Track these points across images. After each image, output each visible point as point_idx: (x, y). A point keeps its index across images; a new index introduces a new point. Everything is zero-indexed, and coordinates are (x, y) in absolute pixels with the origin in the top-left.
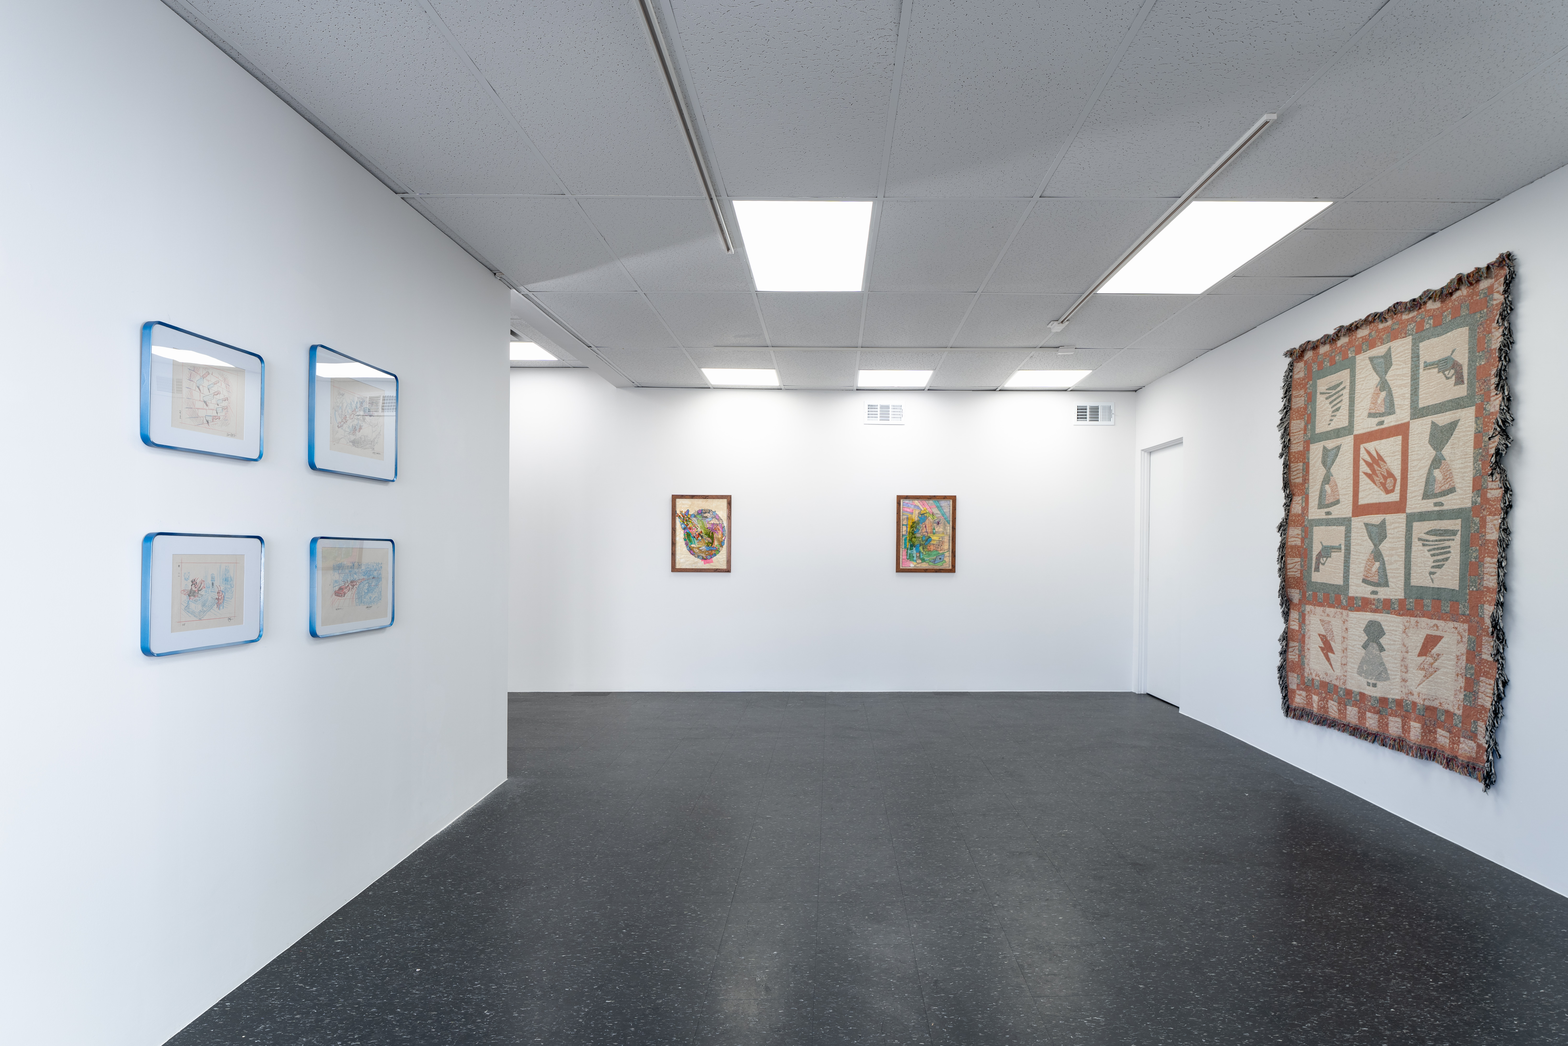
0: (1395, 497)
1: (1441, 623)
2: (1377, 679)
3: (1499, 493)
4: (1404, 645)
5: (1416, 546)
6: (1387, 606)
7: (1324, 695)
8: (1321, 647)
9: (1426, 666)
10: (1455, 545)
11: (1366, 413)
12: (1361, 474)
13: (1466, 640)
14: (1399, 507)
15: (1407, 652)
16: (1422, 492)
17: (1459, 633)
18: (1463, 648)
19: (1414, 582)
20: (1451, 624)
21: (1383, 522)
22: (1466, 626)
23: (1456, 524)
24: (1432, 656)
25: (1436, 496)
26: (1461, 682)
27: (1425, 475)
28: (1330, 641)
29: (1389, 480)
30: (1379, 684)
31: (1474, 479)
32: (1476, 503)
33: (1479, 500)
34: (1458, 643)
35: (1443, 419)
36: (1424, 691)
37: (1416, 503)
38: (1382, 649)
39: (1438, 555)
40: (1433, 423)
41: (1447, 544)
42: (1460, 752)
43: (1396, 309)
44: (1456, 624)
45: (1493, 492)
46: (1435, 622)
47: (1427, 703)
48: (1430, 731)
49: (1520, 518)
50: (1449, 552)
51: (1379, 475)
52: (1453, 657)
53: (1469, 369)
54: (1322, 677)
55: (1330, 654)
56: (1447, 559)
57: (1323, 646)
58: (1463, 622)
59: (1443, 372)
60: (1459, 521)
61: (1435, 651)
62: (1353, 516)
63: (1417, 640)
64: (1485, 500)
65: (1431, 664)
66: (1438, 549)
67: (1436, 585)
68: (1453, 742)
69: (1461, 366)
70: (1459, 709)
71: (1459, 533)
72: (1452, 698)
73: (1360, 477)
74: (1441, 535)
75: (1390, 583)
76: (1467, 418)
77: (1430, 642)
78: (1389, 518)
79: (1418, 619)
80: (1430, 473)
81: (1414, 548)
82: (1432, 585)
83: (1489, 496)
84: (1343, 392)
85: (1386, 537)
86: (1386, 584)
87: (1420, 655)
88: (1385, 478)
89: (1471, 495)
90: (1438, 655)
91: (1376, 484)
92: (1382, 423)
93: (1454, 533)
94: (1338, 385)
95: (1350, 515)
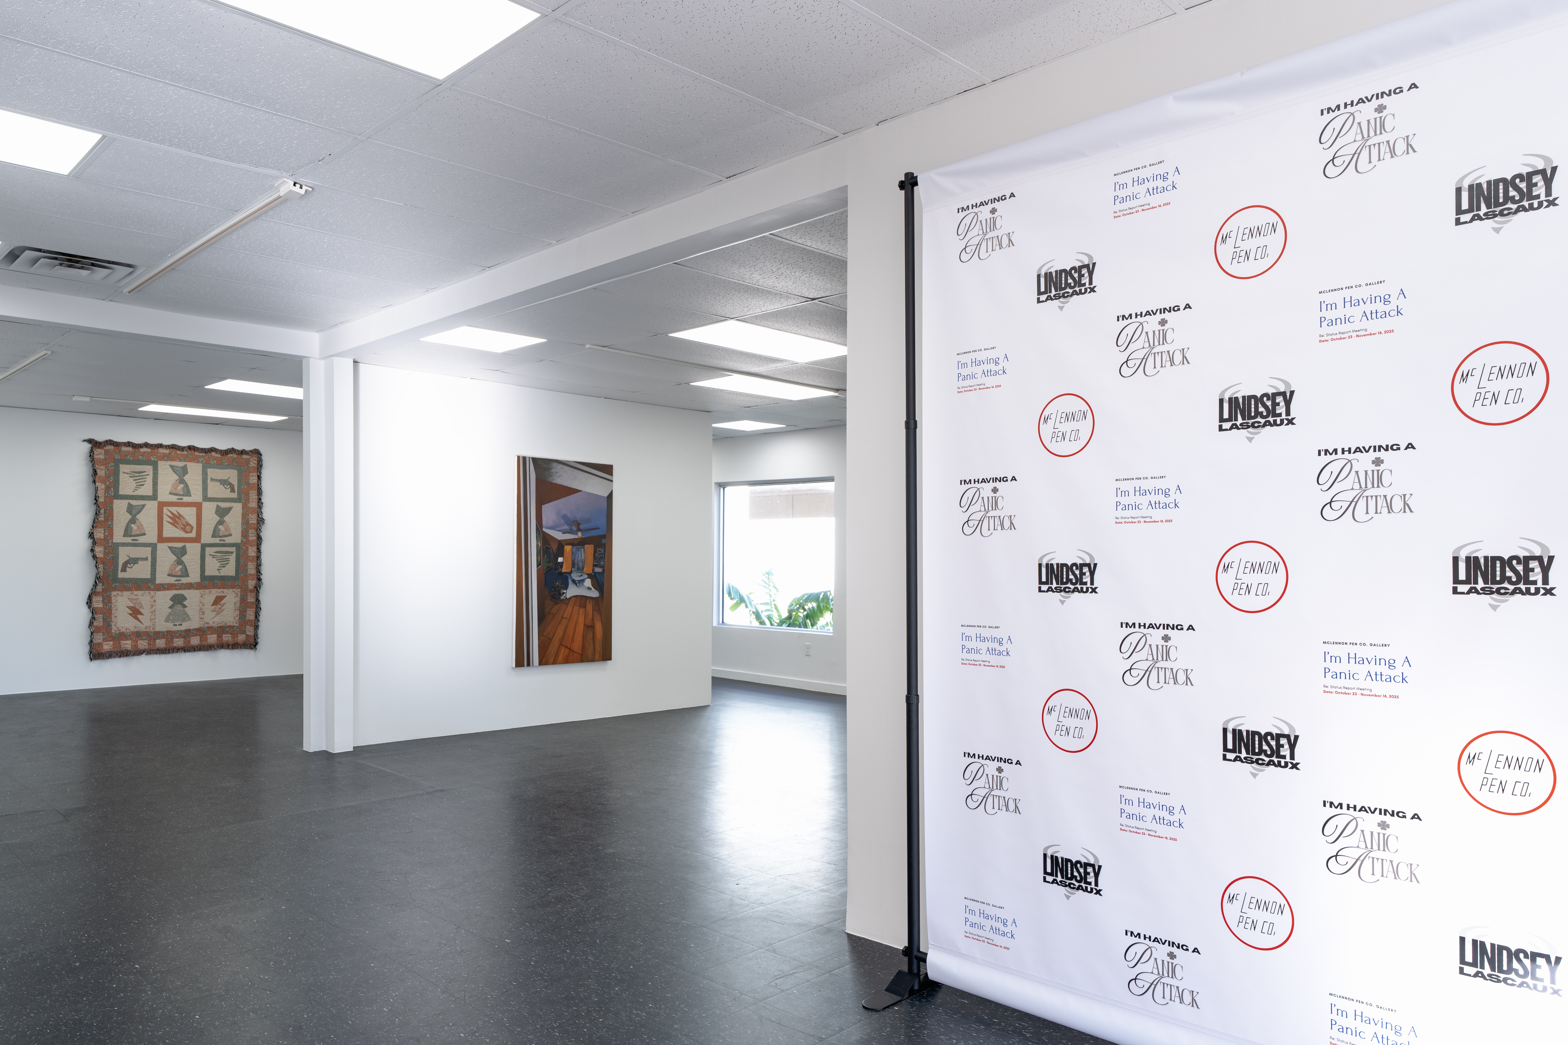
0: (193, 535)
1: (225, 590)
2: (182, 621)
3: (254, 538)
4: (201, 602)
5: (208, 559)
6: (189, 586)
7: (134, 639)
8: (130, 614)
9: (217, 610)
10: (233, 558)
11: (168, 492)
12: (165, 523)
13: (239, 595)
14: (197, 539)
15: (204, 605)
16: (211, 534)
17: (235, 593)
18: (238, 599)
19: (207, 573)
20: (231, 590)
21: (184, 546)
22: (239, 590)
23: (233, 549)
24: (221, 605)
25: (221, 537)
26: (237, 613)
27: (213, 527)
28: (139, 609)
29: (187, 527)
30: (183, 624)
31: (242, 532)
32: (243, 541)
33: (245, 540)
34: (235, 597)
35: (223, 505)
36: (216, 620)
37: (207, 538)
38: (185, 606)
39: (223, 562)
40: (217, 505)
41: (227, 557)
42: (239, 640)
43: (191, 448)
44: (234, 590)
45: (251, 538)
46: (222, 590)
47: (219, 625)
48: (220, 637)
49: (264, 548)
50: (229, 561)
51: (180, 524)
52: (233, 603)
53: (238, 487)
54: (132, 629)
55: (139, 616)
56: (228, 564)
57: (132, 612)
58: (238, 588)
59: (224, 486)
60: (235, 548)
61: (222, 602)
62: (158, 542)
63: (212, 598)
64: (248, 540)
65: (220, 608)
66: (223, 559)
67: (222, 574)
68: (233, 637)
69: (233, 485)
70: (236, 623)
71: (235, 553)
72: (232, 620)
73: (164, 523)
74: (224, 553)
75: (190, 575)
76: (237, 508)
77: (218, 600)
78: (188, 545)
79: (211, 590)
80: (216, 527)
81: (207, 559)
82: (219, 575)
83: (250, 539)
84: (147, 477)
85: (186, 553)
86: (187, 576)
87: (213, 605)
88: (185, 526)
89: (241, 538)
90: (224, 604)
91: (177, 528)
92: (182, 499)
93: (232, 553)
94: (143, 472)
95: (156, 542)
